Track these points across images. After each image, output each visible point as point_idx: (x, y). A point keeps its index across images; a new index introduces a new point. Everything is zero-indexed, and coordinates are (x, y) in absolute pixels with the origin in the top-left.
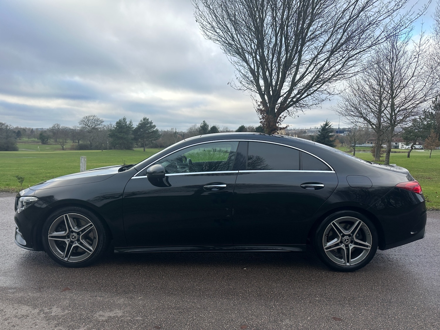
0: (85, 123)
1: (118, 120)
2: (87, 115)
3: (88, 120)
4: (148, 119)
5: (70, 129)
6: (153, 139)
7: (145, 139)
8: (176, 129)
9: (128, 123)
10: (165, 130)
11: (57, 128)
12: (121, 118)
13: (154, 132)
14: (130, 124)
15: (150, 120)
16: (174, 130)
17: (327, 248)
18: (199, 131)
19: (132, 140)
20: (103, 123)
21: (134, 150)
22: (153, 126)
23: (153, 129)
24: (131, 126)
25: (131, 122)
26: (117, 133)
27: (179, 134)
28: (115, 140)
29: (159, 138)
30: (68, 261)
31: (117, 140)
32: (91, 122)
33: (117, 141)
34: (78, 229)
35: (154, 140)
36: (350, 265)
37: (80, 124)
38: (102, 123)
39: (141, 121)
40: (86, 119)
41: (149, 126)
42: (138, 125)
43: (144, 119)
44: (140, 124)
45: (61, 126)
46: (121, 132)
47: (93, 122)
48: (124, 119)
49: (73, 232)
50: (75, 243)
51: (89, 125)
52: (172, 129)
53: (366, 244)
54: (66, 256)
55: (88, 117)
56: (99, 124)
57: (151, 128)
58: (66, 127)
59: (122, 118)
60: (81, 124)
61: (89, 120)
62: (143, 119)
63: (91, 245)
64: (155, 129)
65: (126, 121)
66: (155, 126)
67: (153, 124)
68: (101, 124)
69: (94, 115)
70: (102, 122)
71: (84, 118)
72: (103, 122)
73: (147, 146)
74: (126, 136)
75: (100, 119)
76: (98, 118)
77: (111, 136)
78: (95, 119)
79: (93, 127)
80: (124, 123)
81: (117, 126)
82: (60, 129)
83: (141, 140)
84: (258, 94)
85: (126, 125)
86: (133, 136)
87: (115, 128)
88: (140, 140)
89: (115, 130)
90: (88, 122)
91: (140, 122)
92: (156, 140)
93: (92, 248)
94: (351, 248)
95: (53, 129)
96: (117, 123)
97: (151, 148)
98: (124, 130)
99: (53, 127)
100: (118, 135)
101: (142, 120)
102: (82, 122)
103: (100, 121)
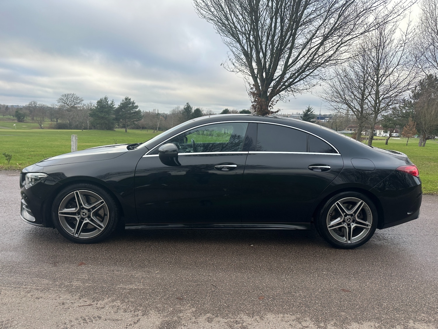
0: (64, 101)
1: (99, 99)
2: (66, 93)
3: (67, 99)
4: (130, 99)
5: (48, 107)
7: (127, 120)
8: (158, 110)
9: (109, 102)
10: (147, 111)
11: (34, 105)
12: (102, 97)
13: (136, 112)
14: (112, 104)
15: (132, 100)
16: (156, 111)
17: (330, 227)
18: (182, 113)
19: (114, 120)
20: (83, 102)
21: (115, 131)
22: (135, 106)
23: (136, 109)
24: (113, 106)
25: (113, 101)
26: (98, 112)
27: (161, 116)
28: (96, 120)
29: (141, 119)
30: (79, 237)
31: (98, 120)
32: (70, 101)
33: (98, 121)
34: (89, 206)
35: (136, 121)
36: (351, 243)
37: (58, 102)
38: (82, 102)
39: (123, 100)
40: (65, 97)
41: (131, 106)
42: (119, 105)
43: (126, 99)
44: (121, 104)
45: (38, 104)
46: (102, 112)
47: (72, 100)
48: (106, 99)
49: (83, 208)
50: (86, 220)
51: (68, 103)
52: (154, 110)
53: (367, 223)
54: (77, 233)
55: (66, 95)
56: (79, 103)
57: (134, 109)
58: (43, 105)
59: (104, 97)
60: (60, 102)
61: (68, 98)
63: (102, 222)
64: (137, 110)
65: (108, 100)
66: (137, 107)
67: (136, 104)
68: (81, 102)
69: (73, 94)
70: (81, 101)
71: (63, 96)
72: (83, 100)
73: (129, 127)
74: (107, 116)
75: (80, 98)
76: (77, 96)
77: (91, 115)
78: (74, 97)
79: (72, 105)
80: (105, 103)
81: (98, 105)
82: (37, 106)
83: (122, 120)
84: (251, 77)
85: (107, 104)
86: (114, 116)
87: (96, 107)
88: (121, 120)
89: (96, 109)
90: (66, 100)
91: (122, 102)
92: (138, 121)
93: (103, 224)
94: (352, 227)
95: (30, 107)
96: (98, 102)
97: (132, 129)
98: (106, 109)
99: (30, 104)
100: (99, 114)
101: (124, 100)
102: (60, 100)
103: (80, 100)
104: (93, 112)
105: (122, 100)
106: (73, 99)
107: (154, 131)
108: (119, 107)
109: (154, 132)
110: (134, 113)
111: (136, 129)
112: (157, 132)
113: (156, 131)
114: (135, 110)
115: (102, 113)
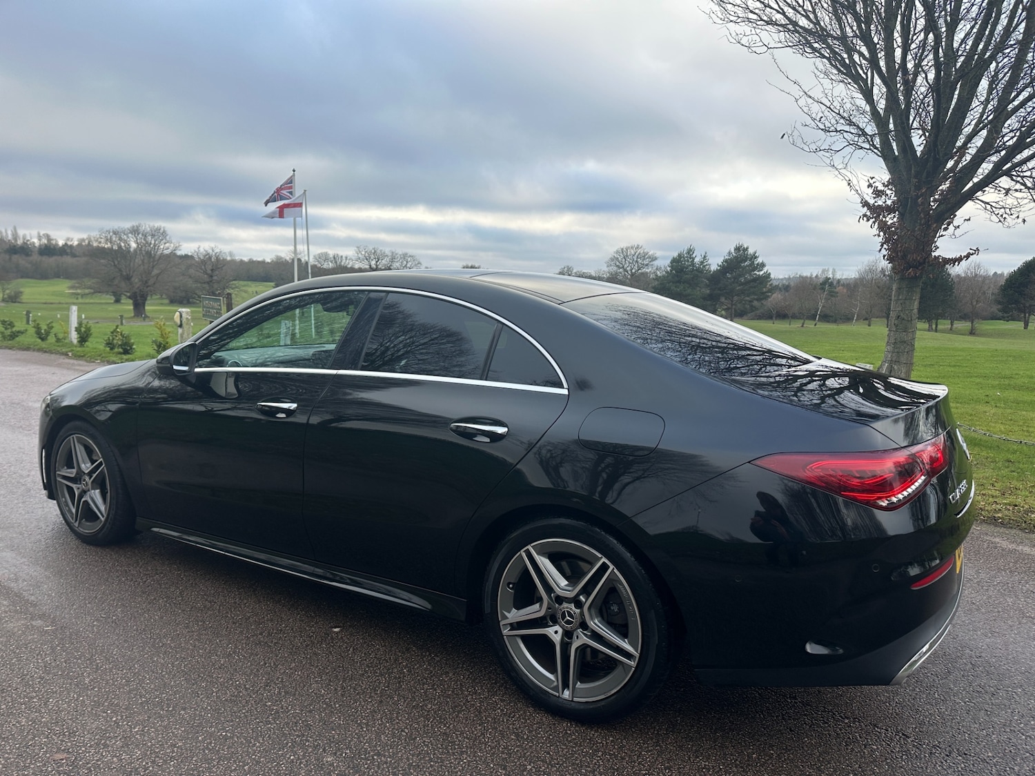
0: (618, 264)
1: (676, 255)
2: (624, 245)
3: (624, 257)
4: (747, 248)
6: (756, 297)
7: (736, 298)
8: (834, 271)
9: (697, 260)
10: (805, 275)
11: (566, 275)
12: (684, 248)
13: (758, 278)
14: (702, 263)
15: (751, 251)
16: (830, 273)
20: (656, 263)
22: (758, 264)
23: (758, 271)
24: (704, 266)
25: (705, 257)
26: (671, 284)
27: (843, 285)
29: (770, 294)
32: (631, 261)
35: (757, 300)
37: (608, 266)
38: (654, 263)
39: (730, 253)
40: (621, 255)
41: (747, 266)
42: (720, 264)
43: (738, 249)
44: (726, 261)
45: (574, 271)
46: (679, 282)
47: (635, 259)
48: (690, 251)
51: (625, 266)
52: (824, 271)
56: (647, 265)
57: (753, 271)
58: (584, 273)
60: (611, 265)
61: (627, 256)
62: (735, 249)
64: (761, 273)
65: (694, 256)
66: (763, 265)
67: (760, 260)
68: (651, 263)
69: (638, 246)
70: (652, 261)
71: (617, 252)
72: (656, 259)
73: (749, 315)
74: (689, 291)
75: (650, 253)
76: (645, 251)
78: (639, 254)
79: (633, 271)
80: (688, 261)
81: (672, 267)
83: (726, 299)
85: (693, 264)
86: (707, 291)
87: (667, 272)
88: (723, 299)
89: (668, 276)
90: (624, 260)
91: (727, 257)
92: (762, 299)
96: (674, 261)
98: (687, 276)
100: (672, 288)
101: (733, 251)
102: (612, 260)
103: (650, 258)
104: (661, 284)
105: (728, 251)
106: (637, 258)
107: (803, 324)
108: (719, 268)
109: (802, 326)
110: (747, 282)
111: (766, 319)
112: (815, 325)
113: (814, 323)
114: (758, 273)
115: (678, 284)
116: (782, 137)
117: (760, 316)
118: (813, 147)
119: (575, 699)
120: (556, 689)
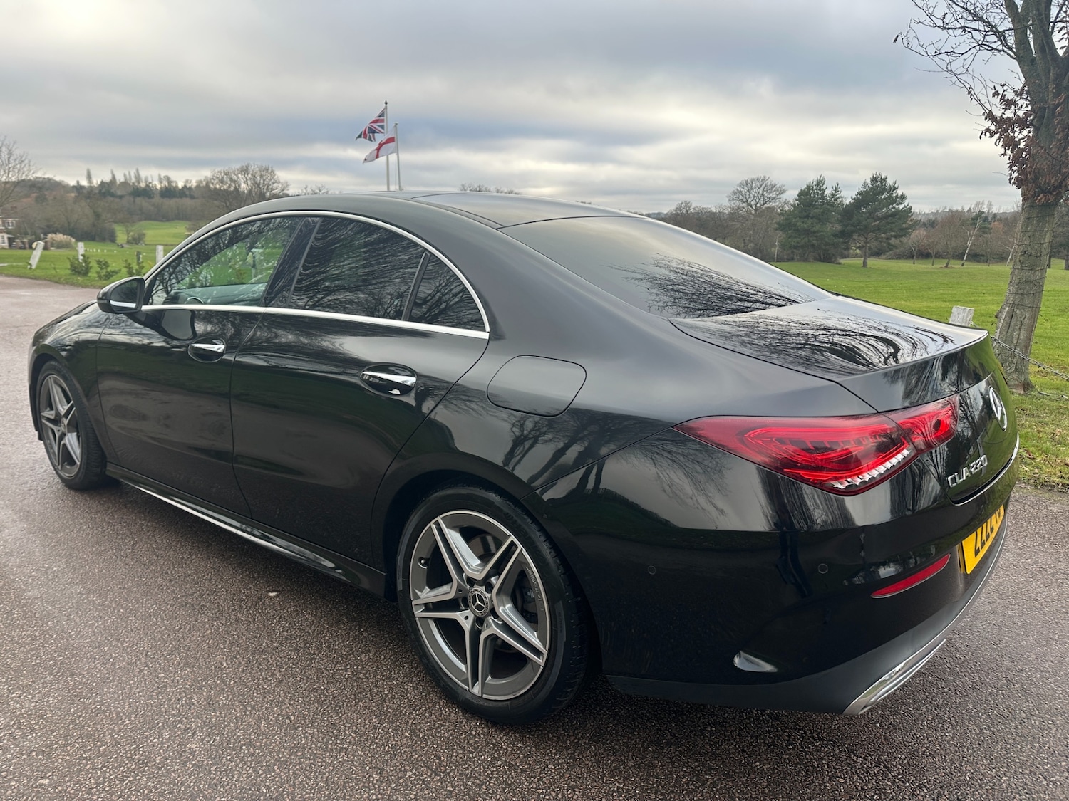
0: (741, 197)
1: (803, 186)
2: (749, 177)
3: (748, 190)
4: (886, 179)
5: (711, 213)
6: (893, 233)
7: (871, 235)
8: (990, 205)
9: (828, 192)
11: (684, 211)
13: (896, 214)
14: (833, 195)
15: (889, 182)
16: (985, 206)
19: (835, 236)
20: (784, 196)
21: (840, 264)
22: (897, 197)
23: (898, 205)
24: (836, 199)
25: (837, 188)
26: (797, 219)
27: (1000, 220)
28: (789, 237)
29: (911, 230)
31: (795, 237)
32: (756, 195)
33: (795, 239)
35: (896, 237)
37: (730, 200)
38: (781, 196)
39: (865, 184)
40: (745, 187)
41: (884, 198)
42: (854, 196)
43: (874, 180)
44: (860, 193)
45: (693, 207)
46: (807, 217)
47: (761, 193)
48: (820, 183)
51: (750, 200)
52: (977, 204)
55: (749, 182)
56: (774, 198)
57: (892, 204)
58: (703, 209)
59: (816, 179)
60: (733, 200)
61: (752, 189)
62: (872, 180)
64: (901, 207)
65: (824, 187)
66: (903, 197)
67: (899, 192)
68: (779, 197)
69: (765, 177)
70: (780, 194)
71: (741, 184)
72: (784, 191)
73: (888, 254)
74: (817, 227)
75: (778, 186)
76: (773, 183)
77: (783, 227)
78: (766, 186)
79: (758, 205)
80: (818, 193)
81: (799, 200)
82: (691, 213)
85: (823, 197)
86: (838, 227)
87: (794, 206)
88: (855, 236)
89: (794, 211)
90: (748, 193)
91: (862, 189)
92: (901, 236)
95: (677, 215)
96: (802, 193)
97: (897, 259)
98: (816, 210)
99: (677, 208)
100: (799, 224)
101: (869, 181)
102: (735, 193)
103: (778, 191)
104: (786, 219)
105: (862, 183)
106: (763, 191)
107: (947, 264)
108: (852, 201)
109: (946, 267)
110: (886, 216)
111: (906, 259)
112: (962, 265)
113: (962, 262)
114: (897, 207)
115: (806, 219)
116: (895, 40)
117: (899, 255)
118: (931, 51)
119: (485, 696)
120: (466, 682)
